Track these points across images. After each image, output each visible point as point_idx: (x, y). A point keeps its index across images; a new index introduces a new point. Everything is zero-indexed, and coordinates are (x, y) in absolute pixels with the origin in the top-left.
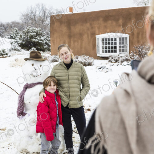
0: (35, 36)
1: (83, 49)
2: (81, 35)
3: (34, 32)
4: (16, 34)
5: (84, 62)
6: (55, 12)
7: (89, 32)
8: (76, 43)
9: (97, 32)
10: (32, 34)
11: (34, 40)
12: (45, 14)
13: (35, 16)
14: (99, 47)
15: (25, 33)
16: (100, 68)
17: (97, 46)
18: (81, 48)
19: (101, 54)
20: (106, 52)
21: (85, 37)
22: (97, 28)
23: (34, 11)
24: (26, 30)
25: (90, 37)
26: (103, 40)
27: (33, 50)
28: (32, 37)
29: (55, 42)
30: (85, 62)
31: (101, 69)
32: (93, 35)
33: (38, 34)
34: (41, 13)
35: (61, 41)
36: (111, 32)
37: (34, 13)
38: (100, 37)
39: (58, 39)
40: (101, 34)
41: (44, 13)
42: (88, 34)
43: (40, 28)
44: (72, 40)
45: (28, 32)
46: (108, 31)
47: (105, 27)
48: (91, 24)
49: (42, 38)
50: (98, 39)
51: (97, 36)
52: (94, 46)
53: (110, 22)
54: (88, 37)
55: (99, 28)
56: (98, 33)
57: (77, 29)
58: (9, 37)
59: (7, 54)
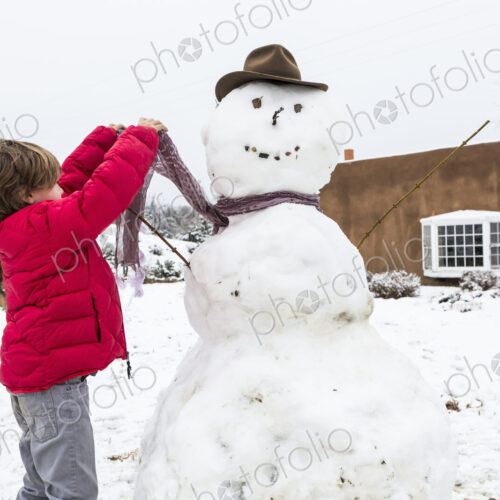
4: (202, 230)
5: (391, 286)
7: (401, 211)
9: (423, 209)
16: (446, 300)
17: (423, 248)
19: (436, 270)
20: (451, 263)
21: (389, 223)
22: (423, 200)
25: (403, 224)
26: (441, 230)
30: (394, 287)
31: (448, 303)
32: (414, 217)
36: (465, 207)
38: (432, 223)
40: (436, 214)
42: (397, 216)
46: (456, 205)
47: (449, 195)
48: (405, 189)
50: (428, 228)
51: (424, 222)
53: (461, 181)
54: (397, 222)
55: (429, 199)
56: (425, 213)
57: (366, 203)
58: (187, 236)
59: (177, 275)
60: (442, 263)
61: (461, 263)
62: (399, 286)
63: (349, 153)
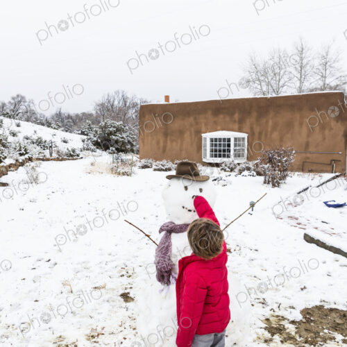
0: (115, 133)
1: (184, 152)
2: (181, 133)
3: (114, 127)
4: (88, 128)
6: (139, 102)
7: (192, 129)
8: (174, 144)
9: (203, 129)
10: (111, 129)
11: (114, 137)
12: (125, 105)
13: (112, 106)
14: (206, 150)
15: (101, 128)
16: (215, 180)
17: (203, 148)
18: (181, 150)
19: (209, 159)
20: (216, 156)
21: (187, 135)
22: (203, 125)
23: (112, 100)
24: (104, 124)
25: (193, 136)
26: (212, 140)
27: (112, 150)
28: (111, 133)
29: (146, 141)
31: (216, 181)
32: (198, 133)
33: (119, 130)
34: (121, 103)
36: (223, 129)
37: (111, 103)
38: (208, 136)
39: (150, 138)
40: (210, 132)
41: (125, 102)
42: (191, 133)
43: (121, 123)
44: (168, 139)
45: (106, 127)
46: (219, 128)
47: (215, 123)
48: (195, 119)
49: (124, 135)
50: (205, 139)
51: (203, 135)
52: (199, 147)
53: (221, 116)
54: (191, 135)
55: (206, 124)
56: (204, 131)
57: (176, 124)
58: (80, 132)
59: (78, 156)
60: (212, 156)
61: (220, 156)
63: (167, 98)
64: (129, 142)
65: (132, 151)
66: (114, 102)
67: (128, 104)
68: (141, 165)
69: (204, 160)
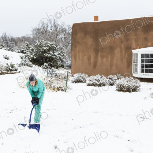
0: (49, 51)
1: (114, 68)
2: (112, 49)
3: (48, 46)
4: (26, 48)
7: (123, 46)
8: (105, 59)
9: (134, 45)
10: (45, 48)
11: (47, 55)
12: (56, 30)
13: (46, 31)
14: (136, 65)
15: (36, 46)
17: (133, 63)
18: (111, 65)
19: (139, 74)
20: (147, 71)
21: (117, 51)
22: (134, 41)
23: (46, 26)
24: (39, 43)
25: (123, 52)
26: (143, 56)
27: (45, 66)
28: (44, 52)
29: (77, 57)
32: (129, 49)
33: (52, 49)
34: (53, 29)
35: (85, 56)
37: (45, 29)
38: (138, 52)
39: (81, 54)
40: (140, 48)
41: (56, 28)
42: (121, 48)
43: (54, 43)
44: (99, 55)
45: (40, 46)
46: (150, 44)
47: (146, 39)
49: (56, 53)
50: (136, 54)
51: (134, 51)
53: (152, 33)
54: (121, 51)
55: (136, 41)
56: (135, 47)
58: (20, 51)
59: (16, 70)
62: (131, 85)
63: (96, 18)
64: (60, 59)
65: (63, 66)
66: (47, 28)
67: (58, 29)
68: (74, 80)
69: (134, 75)
